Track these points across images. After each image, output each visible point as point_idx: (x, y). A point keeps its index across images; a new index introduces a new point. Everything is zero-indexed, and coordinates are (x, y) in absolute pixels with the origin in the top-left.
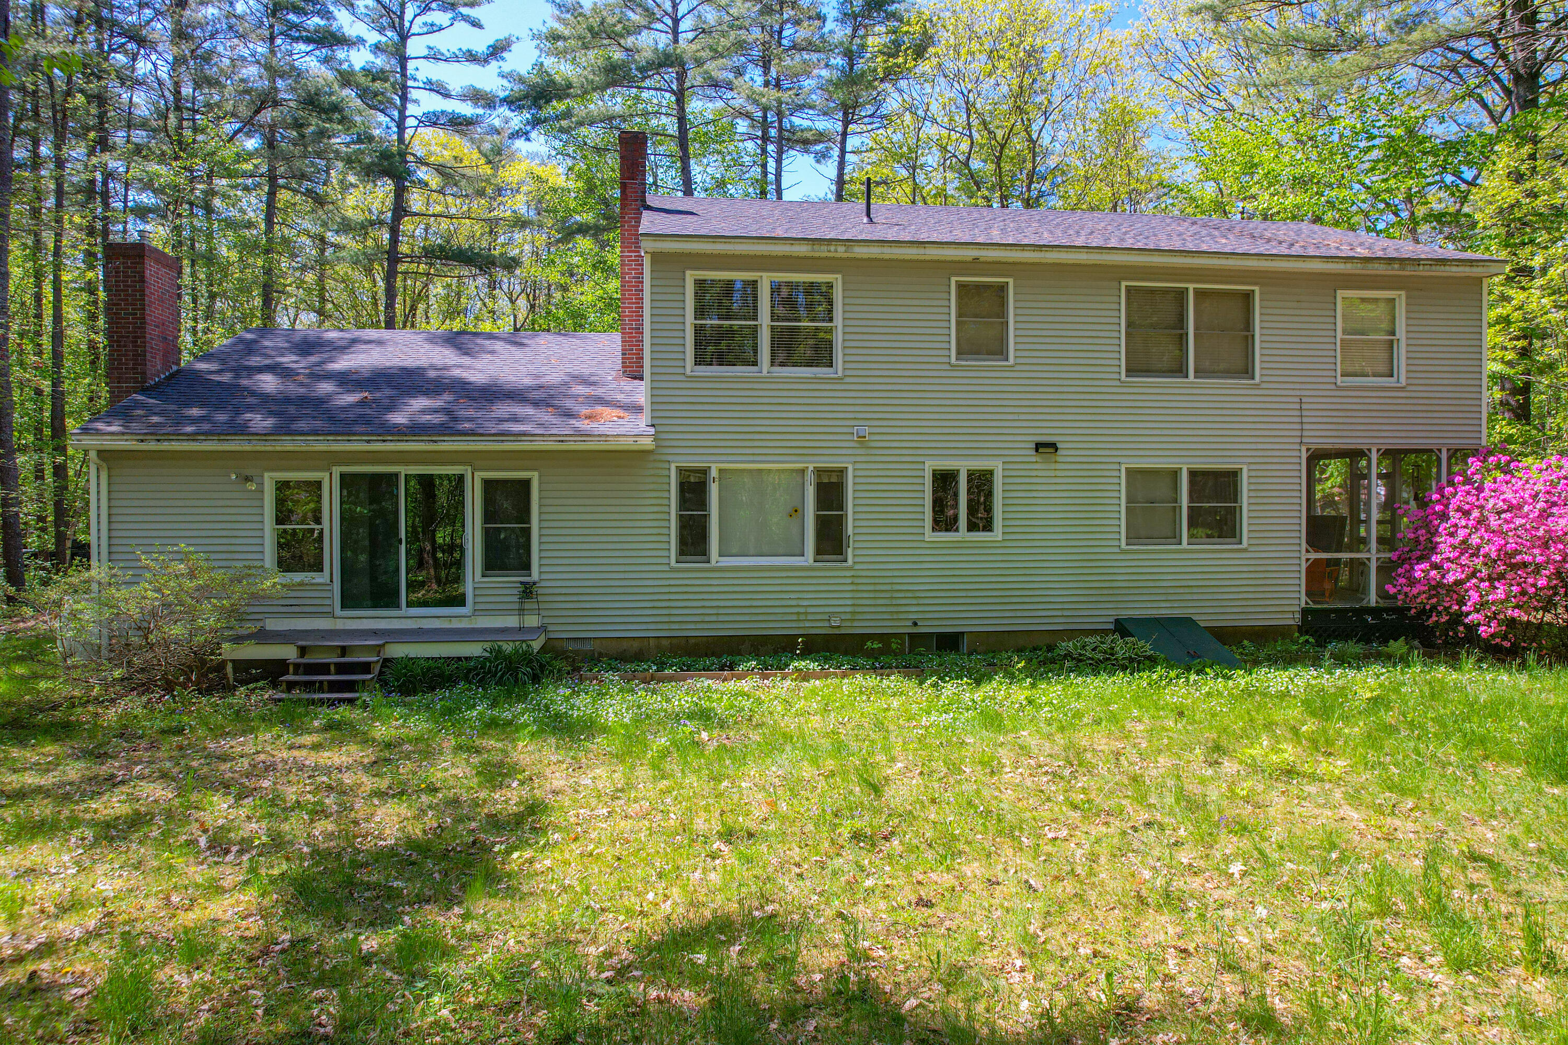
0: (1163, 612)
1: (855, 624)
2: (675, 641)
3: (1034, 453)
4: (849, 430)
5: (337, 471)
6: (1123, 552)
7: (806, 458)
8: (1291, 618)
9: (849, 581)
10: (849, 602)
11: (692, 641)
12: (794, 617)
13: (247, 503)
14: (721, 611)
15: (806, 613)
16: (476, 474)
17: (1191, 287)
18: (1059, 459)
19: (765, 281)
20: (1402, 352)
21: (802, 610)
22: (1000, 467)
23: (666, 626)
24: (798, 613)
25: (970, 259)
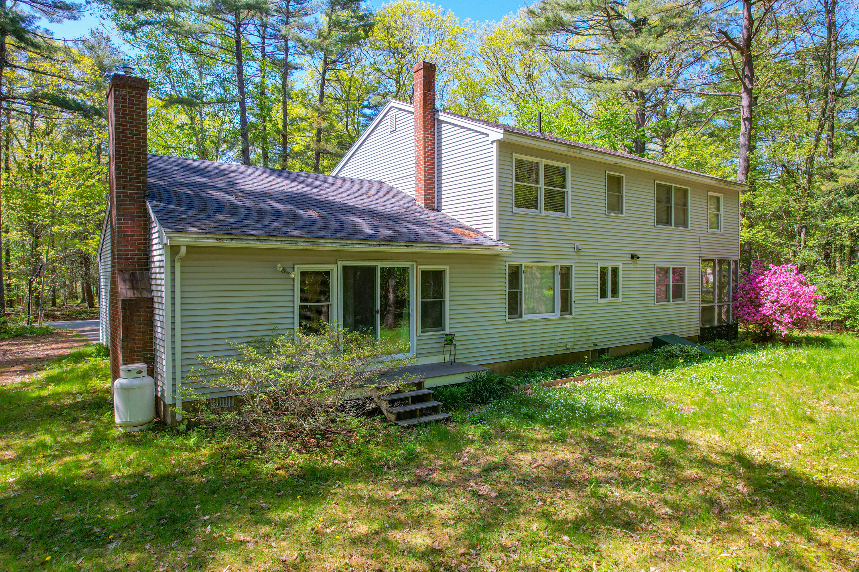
0: (666, 332)
1: (575, 347)
2: (506, 364)
3: (630, 259)
4: (573, 246)
5: (341, 264)
6: (656, 306)
7: (558, 260)
8: (696, 333)
9: (572, 325)
10: (573, 336)
11: (514, 363)
12: (553, 346)
13: (281, 287)
14: (526, 345)
15: (558, 343)
16: (419, 267)
17: (673, 185)
18: (638, 262)
19: (543, 162)
20: (722, 219)
21: (556, 341)
22: (621, 266)
23: (504, 356)
24: (555, 343)
25: (613, 163)
